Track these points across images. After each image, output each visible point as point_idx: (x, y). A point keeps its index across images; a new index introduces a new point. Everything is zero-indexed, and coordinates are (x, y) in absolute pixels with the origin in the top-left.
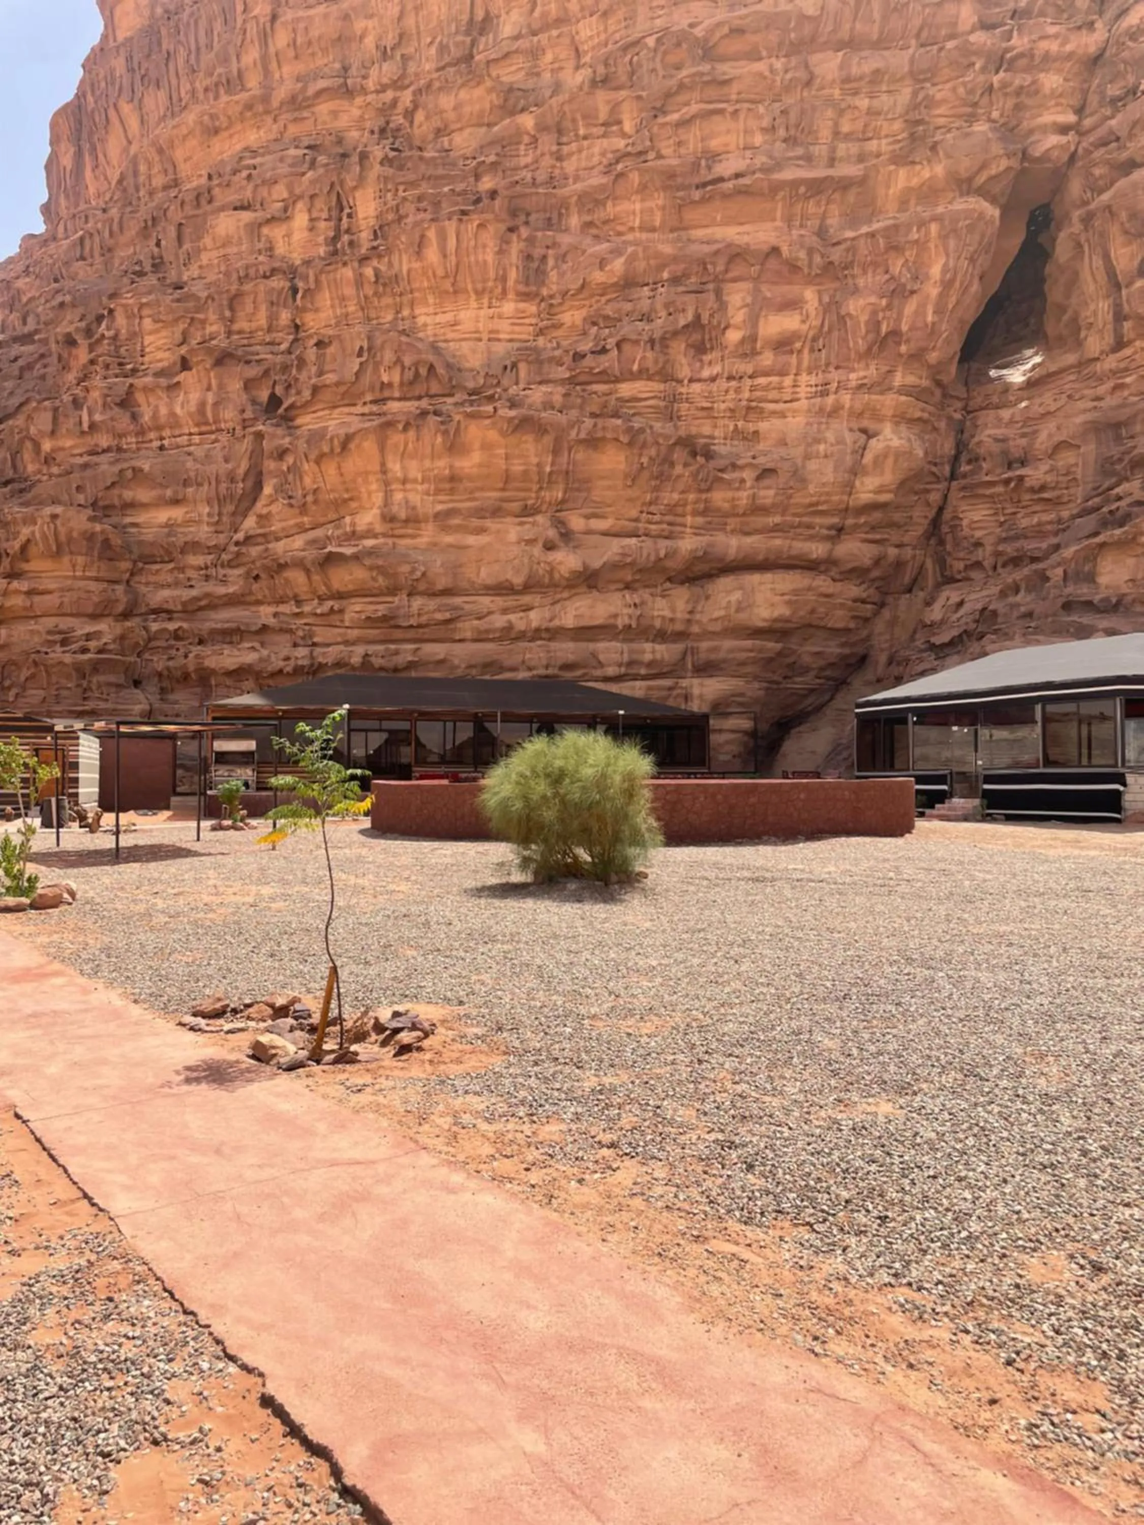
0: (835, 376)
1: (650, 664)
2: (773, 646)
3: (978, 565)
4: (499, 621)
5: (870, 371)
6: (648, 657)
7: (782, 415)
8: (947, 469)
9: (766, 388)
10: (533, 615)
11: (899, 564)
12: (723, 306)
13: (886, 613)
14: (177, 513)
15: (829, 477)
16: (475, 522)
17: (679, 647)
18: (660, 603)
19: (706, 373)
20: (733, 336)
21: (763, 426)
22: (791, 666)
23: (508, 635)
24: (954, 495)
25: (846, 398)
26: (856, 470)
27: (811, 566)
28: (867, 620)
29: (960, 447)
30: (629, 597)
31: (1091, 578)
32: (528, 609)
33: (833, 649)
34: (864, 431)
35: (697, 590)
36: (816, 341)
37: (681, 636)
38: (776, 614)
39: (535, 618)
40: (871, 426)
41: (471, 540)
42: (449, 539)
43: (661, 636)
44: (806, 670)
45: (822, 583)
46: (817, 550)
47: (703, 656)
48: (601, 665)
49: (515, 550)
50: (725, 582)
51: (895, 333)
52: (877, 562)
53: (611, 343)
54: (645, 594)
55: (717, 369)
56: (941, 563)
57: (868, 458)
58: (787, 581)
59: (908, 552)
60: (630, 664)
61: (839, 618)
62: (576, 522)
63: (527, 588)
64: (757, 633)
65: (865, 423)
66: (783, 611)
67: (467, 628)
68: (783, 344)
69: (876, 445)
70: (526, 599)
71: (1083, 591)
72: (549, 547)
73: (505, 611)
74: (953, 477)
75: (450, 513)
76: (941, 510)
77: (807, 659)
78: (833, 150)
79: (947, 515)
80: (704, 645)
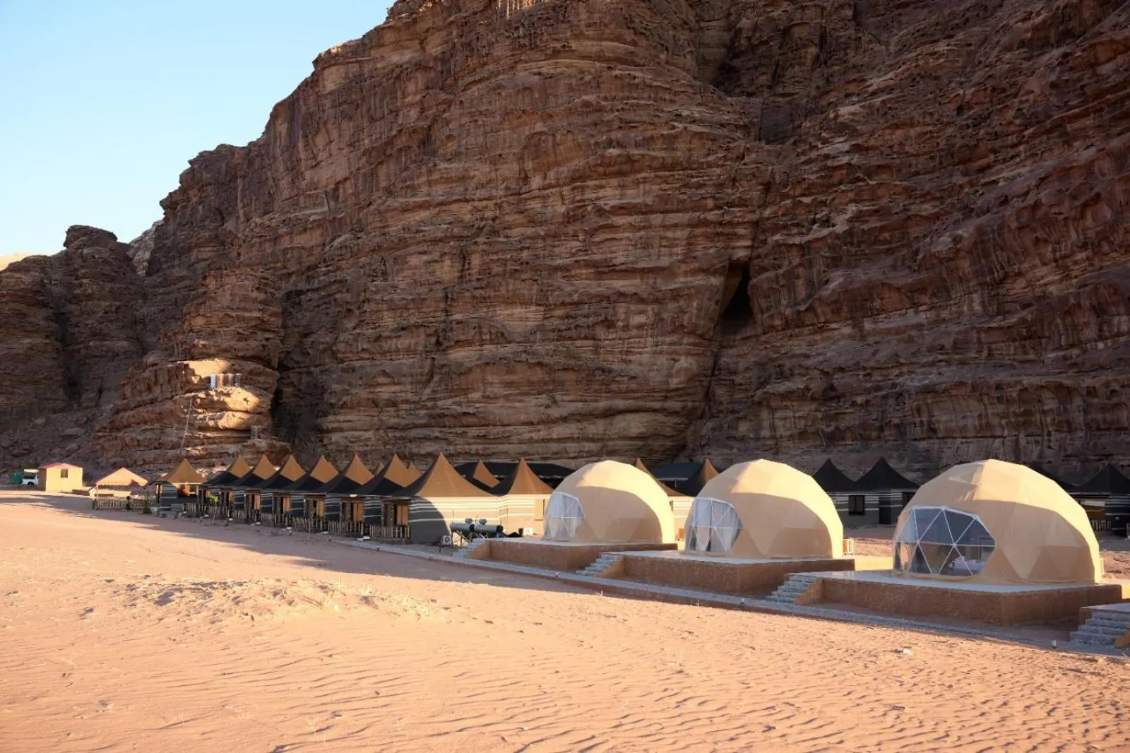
0: (660, 339)
1: (588, 452)
2: (640, 443)
3: (721, 412)
4: (527, 436)
5: (674, 338)
6: (586, 449)
7: (641, 353)
8: (710, 372)
9: (635, 342)
10: (541, 433)
11: (695, 408)
12: (616, 314)
13: (692, 428)
14: (397, 388)
15: (658, 379)
16: (519, 398)
17: (600, 444)
18: (592, 427)
19: (610, 337)
20: (620, 324)
21: (632, 358)
22: (650, 450)
23: (531, 441)
24: (713, 383)
25: (665, 347)
26: (669, 376)
27: (655, 411)
28: (682, 431)
29: (715, 363)
30: (579, 425)
31: (736, 428)
32: (539, 430)
33: (668, 443)
34: (674, 360)
35: (608, 421)
36: (653, 326)
37: (601, 440)
38: (639, 431)
39: (543, 434)
40: (677, 357)
41: (517, 404)
42: (509, 404)
43: (593, 440)
44: (656, 452)
45: (660, 417)
46: (657, 405)
47: (610, 448)
48: (567, 453)
49: (534, 409)
50: (619, 418)
51: (682, 326)
52: (684, 408)
53: (573, 326)
54: (585, 424)
55: (614, 336)
56: (710, 409)
57: (674, 371)
58: (644, 417)
59: (697, 404)
60: (580, 452)
61: (668, 431)
62: (558, 397)
63: (538, 423)
64: (631, 438)
65: (674, 356)
66: (642, 430)
67: (514, 439)
68: (640, 327)
69: (678, 365)
70: (539, 427)
71: (734, 433)
72: (548, 407)
73: (530, 432)
74: (713, 375)
75: (510, 395)
76: (709, 388)
77: (656, 448)
78: (660, 251)
79: (711, 390)
80: (610, 443)
